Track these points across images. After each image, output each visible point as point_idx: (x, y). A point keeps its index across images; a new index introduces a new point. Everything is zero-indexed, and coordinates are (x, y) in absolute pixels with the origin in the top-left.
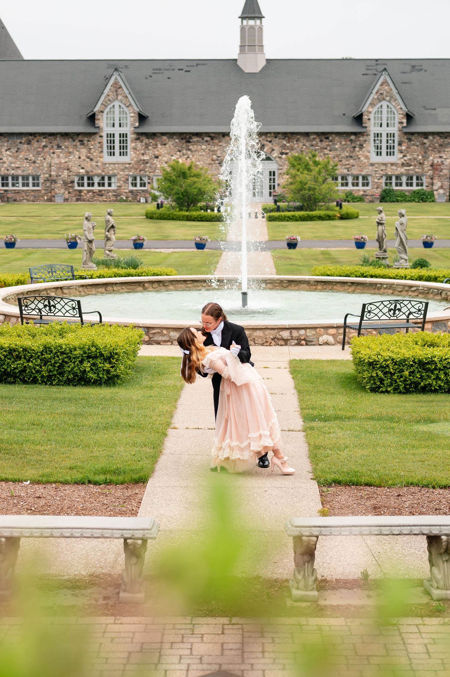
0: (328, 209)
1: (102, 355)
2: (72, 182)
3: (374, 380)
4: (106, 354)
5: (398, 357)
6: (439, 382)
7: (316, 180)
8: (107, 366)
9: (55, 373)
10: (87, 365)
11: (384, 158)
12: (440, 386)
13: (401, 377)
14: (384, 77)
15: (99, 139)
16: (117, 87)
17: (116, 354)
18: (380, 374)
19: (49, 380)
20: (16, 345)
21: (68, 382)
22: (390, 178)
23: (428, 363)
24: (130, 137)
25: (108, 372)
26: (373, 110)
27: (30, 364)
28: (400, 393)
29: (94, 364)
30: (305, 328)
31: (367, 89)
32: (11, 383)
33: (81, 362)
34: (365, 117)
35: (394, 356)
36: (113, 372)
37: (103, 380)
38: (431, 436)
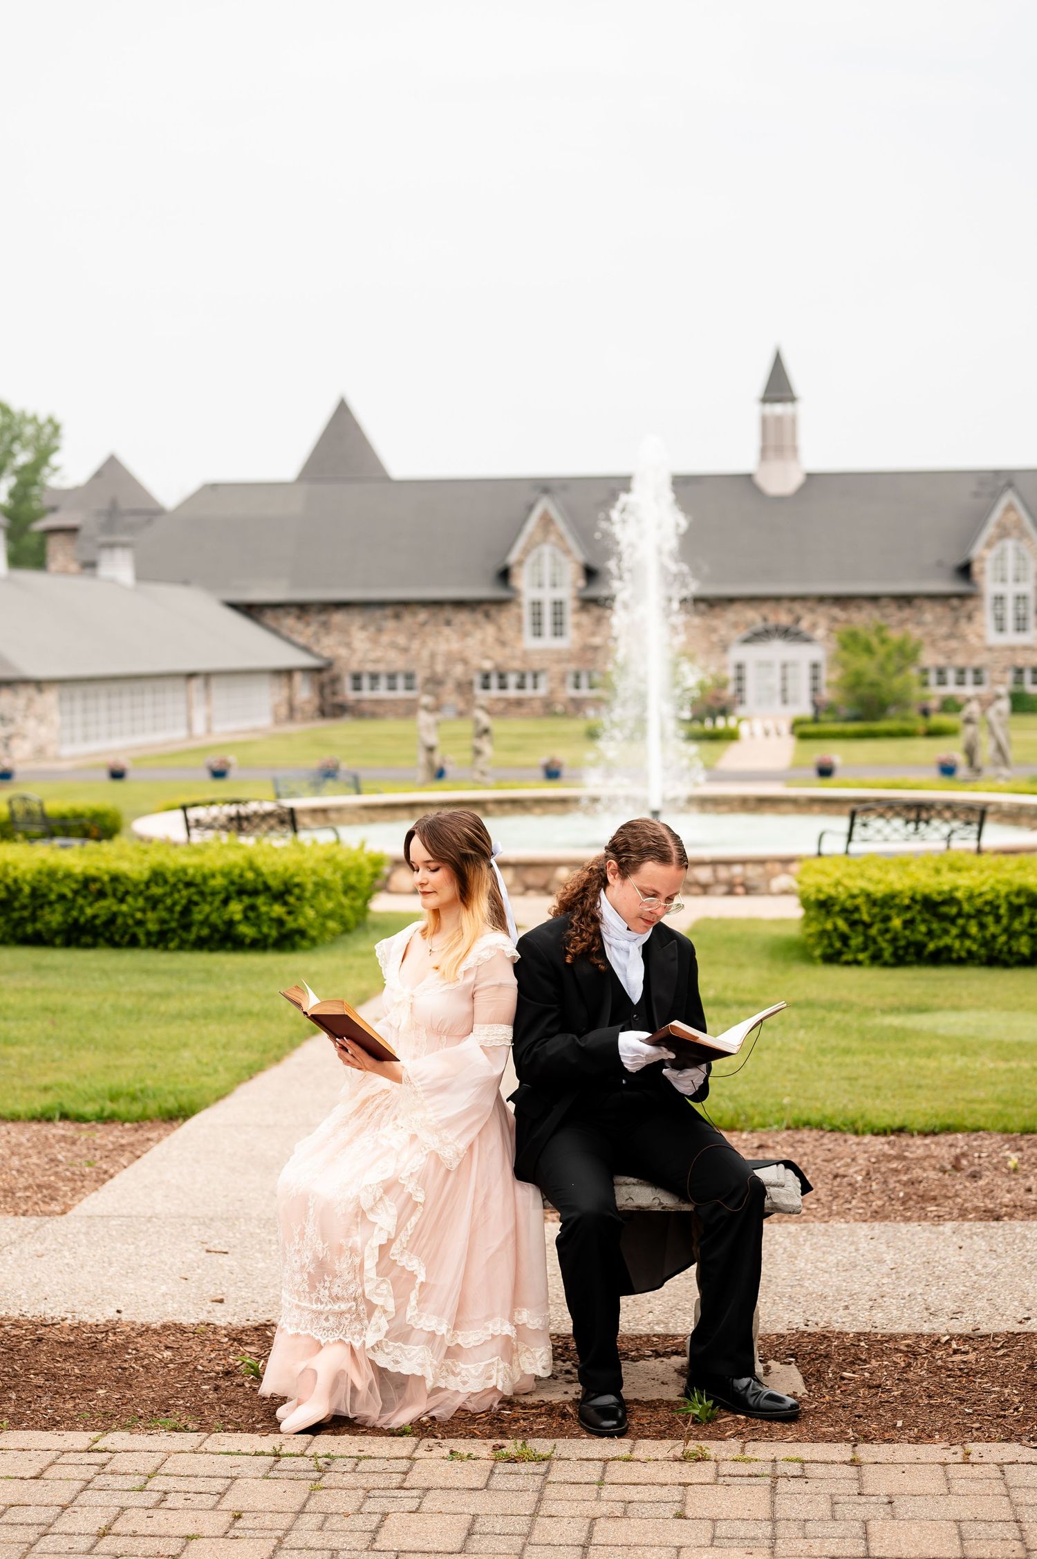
0: (905, 719)
1: (267, 888)
2: (471, 683)
3: (830, 938)
4: (274, 883)
5: (879, 890)
6: (968, 943)
7: (882, 669)
8: (278, 910)
9: (174, 925)
10: (236, 909)
11: (1011, 638)
12: (969, 952)
13: (887, 931)
14: (1008, 498)
15: (513, 610)
16: (547, 521)
17: (298, 885)
18: (842, 925)
19: (160, 940)
20: (98, 869)
21: (201, 944)
22: (1019, 672)
23: (944, 903)
24: (570, 605)
25: (280, 922)
26: (990, 555)
27: (124, 908)
28: (886, 965)
29: (253, 907)
30: (744, 862)
31: (980, 519)
32: (87, 946)
33: (226, 902)
34: (976, 568)
35: (871, 888)
36: (291, 924)
37: (270, 941)
38: (901, 1034)
